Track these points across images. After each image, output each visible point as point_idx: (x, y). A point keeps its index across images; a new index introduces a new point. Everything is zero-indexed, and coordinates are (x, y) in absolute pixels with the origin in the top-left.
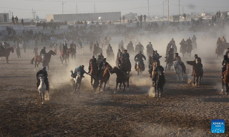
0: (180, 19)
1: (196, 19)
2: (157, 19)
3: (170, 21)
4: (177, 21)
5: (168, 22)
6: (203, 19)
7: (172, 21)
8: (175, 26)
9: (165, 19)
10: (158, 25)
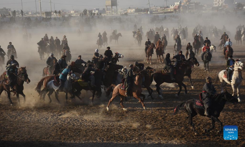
0: (52, 15)
1: (66, 16)
2: (30, 15)
3: (43, 17)
4: (49, 17)
5: (40, 17)
6: (72, 15)
7: (44, 16)
8: (47, 21)
9: (38, 15)
10: (32, 20)
